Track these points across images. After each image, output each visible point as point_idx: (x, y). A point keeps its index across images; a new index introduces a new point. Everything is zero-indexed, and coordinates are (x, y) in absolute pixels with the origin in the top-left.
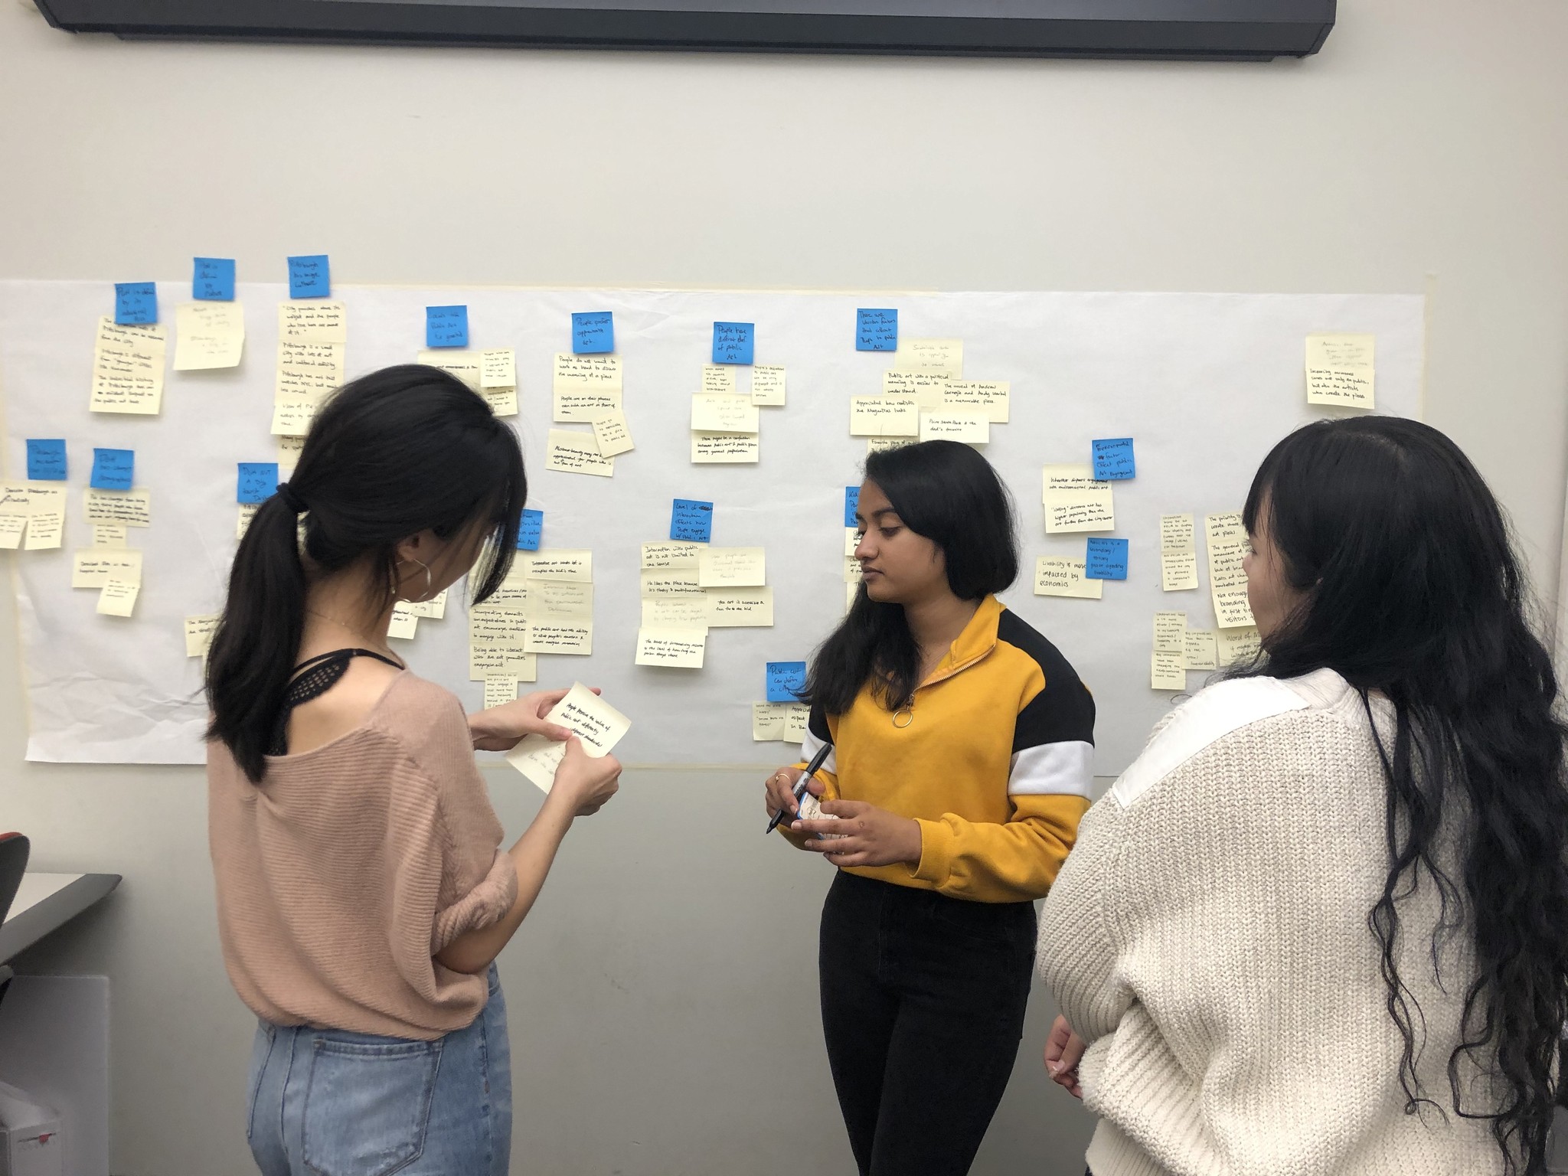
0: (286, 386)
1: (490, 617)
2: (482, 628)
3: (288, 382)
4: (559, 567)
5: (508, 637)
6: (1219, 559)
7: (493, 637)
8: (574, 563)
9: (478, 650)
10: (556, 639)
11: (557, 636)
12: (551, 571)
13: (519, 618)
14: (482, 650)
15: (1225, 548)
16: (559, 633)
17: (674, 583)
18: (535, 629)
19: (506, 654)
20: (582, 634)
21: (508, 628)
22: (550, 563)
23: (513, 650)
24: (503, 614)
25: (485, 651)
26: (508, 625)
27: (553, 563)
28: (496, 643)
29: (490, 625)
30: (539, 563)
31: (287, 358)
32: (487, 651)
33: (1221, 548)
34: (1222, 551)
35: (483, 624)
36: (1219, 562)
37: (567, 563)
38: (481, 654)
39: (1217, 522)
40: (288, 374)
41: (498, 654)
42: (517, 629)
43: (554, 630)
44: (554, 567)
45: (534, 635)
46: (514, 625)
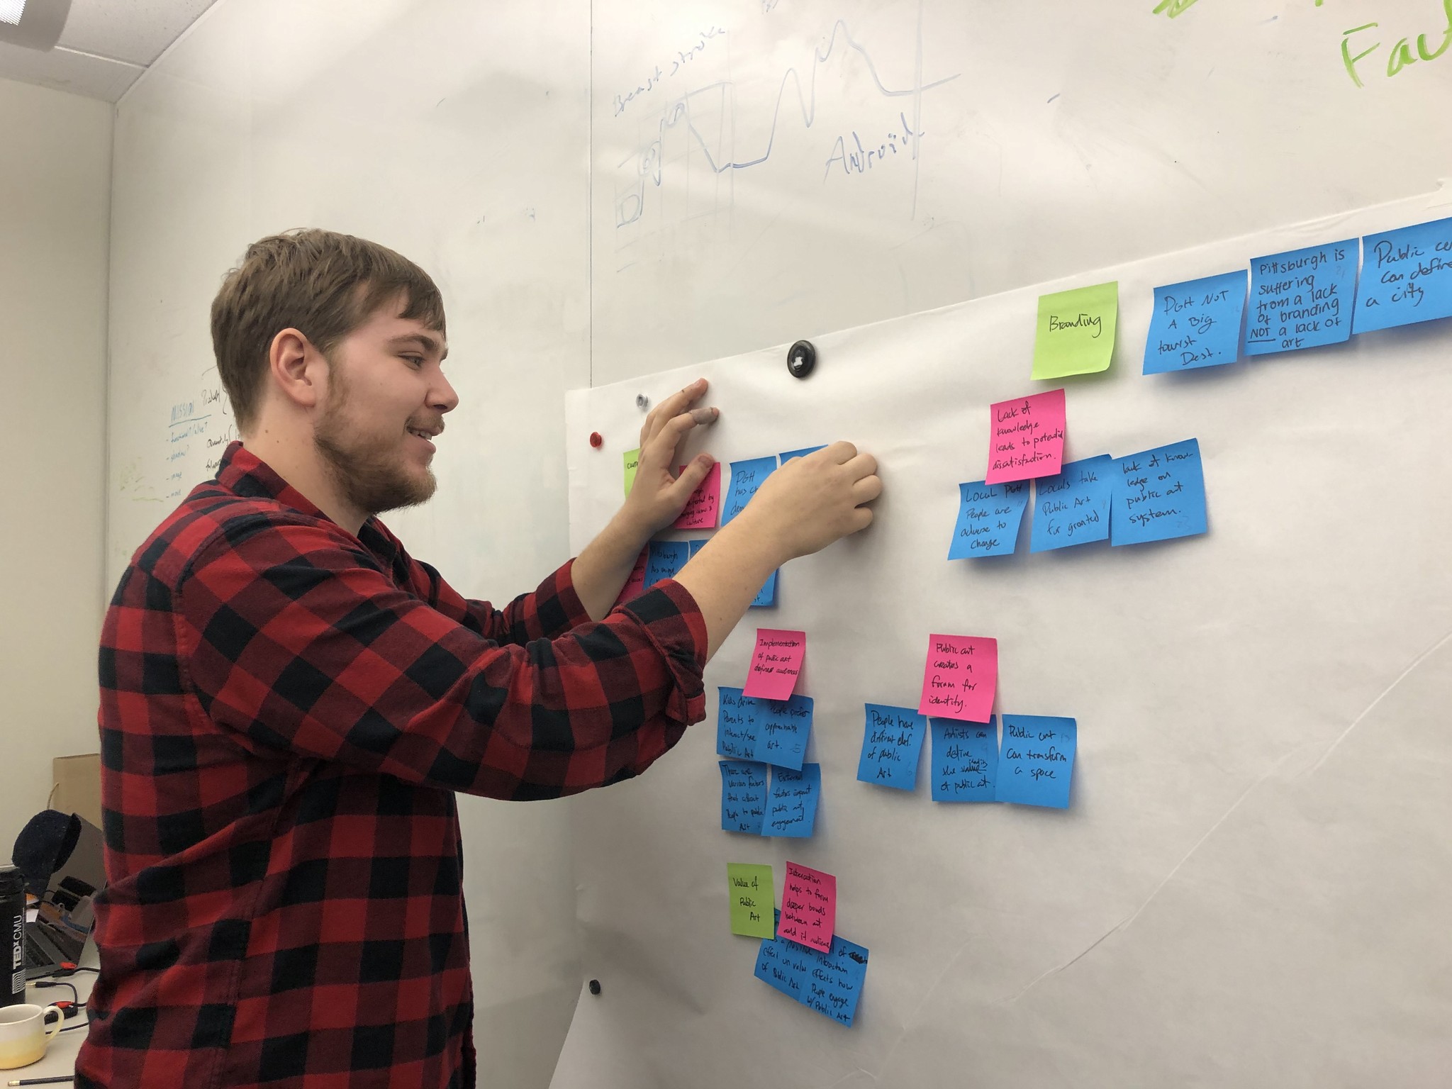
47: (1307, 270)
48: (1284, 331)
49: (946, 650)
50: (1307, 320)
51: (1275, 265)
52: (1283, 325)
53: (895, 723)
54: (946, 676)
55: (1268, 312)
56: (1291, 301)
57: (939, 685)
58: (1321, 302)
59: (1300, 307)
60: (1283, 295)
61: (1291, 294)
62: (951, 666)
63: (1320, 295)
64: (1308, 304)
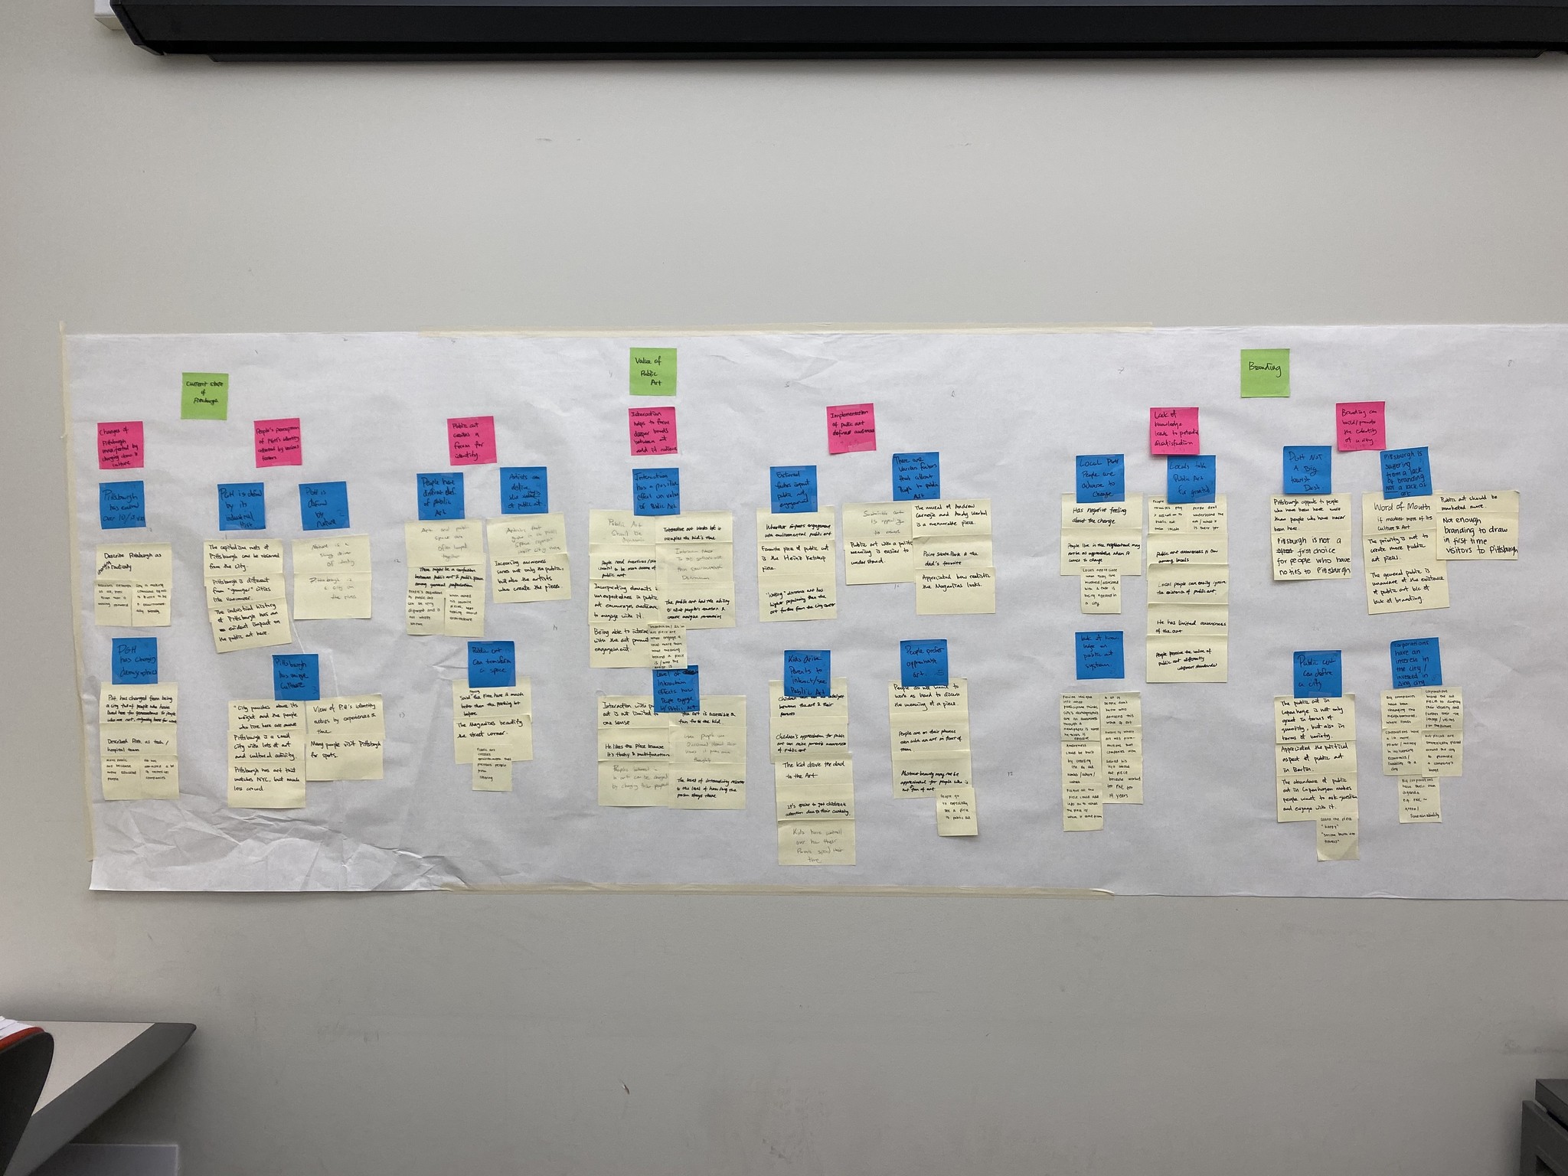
0: (239, 784)
1: (612, 592)
2: (603, 605)
3: (241, 779)
4: (695, 533)
5: (634, 616)
6: (1380, 588)
7: (616, 617)
8: (713, 528)
9: (599, 633)
10: (694, 613)
11: (695, 609)
12: (686, 538)
13: (647, 594)
14: (604, 632)
15: (1386, 575)
16: (697, 605)
17: (637, 746)
18: (669, 602)
19: (632, 636)
20: (723, 604)
21: (634, 606)
22: (685, 529)
23: (640, 632)
24: (628, 589)
25: (607, 633)
26: (634, 602)
27: (688, 529)
28: (620, 624)
29: (614, 602)
30: (672, 530)
31: (239, 751)
32: (610, 633)
33: (1382, 575)
34: (1382, 579)
35: (605, 601)
36: (1379, 592)
37: (704, 528)
38: (603, 636)
39: (1378, 546)
40: (242, 770)
41: (623, 636)
42: (645, 606)
43: (690, 602)
44: (689, 534)
45: (669, 610)
46: (641, 602)
47: (1406, 459)
48: (1400, 488)
49: (460, 427)
50: (1410, 483)
51: (1391, 456)
52: (1400, 485)
53: (441, 482)
54: (462, 441)
55: (1392, 478)
56: (1402, 474)
57: (459, 447)
58: (1416, 475)
59: (1405, 477)
60: (1397, 470)
61: (1400, 469)
62: (465, 435)
63: (1414, 472)
64: (1409, 475)
